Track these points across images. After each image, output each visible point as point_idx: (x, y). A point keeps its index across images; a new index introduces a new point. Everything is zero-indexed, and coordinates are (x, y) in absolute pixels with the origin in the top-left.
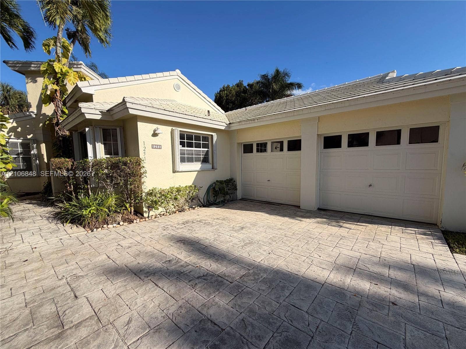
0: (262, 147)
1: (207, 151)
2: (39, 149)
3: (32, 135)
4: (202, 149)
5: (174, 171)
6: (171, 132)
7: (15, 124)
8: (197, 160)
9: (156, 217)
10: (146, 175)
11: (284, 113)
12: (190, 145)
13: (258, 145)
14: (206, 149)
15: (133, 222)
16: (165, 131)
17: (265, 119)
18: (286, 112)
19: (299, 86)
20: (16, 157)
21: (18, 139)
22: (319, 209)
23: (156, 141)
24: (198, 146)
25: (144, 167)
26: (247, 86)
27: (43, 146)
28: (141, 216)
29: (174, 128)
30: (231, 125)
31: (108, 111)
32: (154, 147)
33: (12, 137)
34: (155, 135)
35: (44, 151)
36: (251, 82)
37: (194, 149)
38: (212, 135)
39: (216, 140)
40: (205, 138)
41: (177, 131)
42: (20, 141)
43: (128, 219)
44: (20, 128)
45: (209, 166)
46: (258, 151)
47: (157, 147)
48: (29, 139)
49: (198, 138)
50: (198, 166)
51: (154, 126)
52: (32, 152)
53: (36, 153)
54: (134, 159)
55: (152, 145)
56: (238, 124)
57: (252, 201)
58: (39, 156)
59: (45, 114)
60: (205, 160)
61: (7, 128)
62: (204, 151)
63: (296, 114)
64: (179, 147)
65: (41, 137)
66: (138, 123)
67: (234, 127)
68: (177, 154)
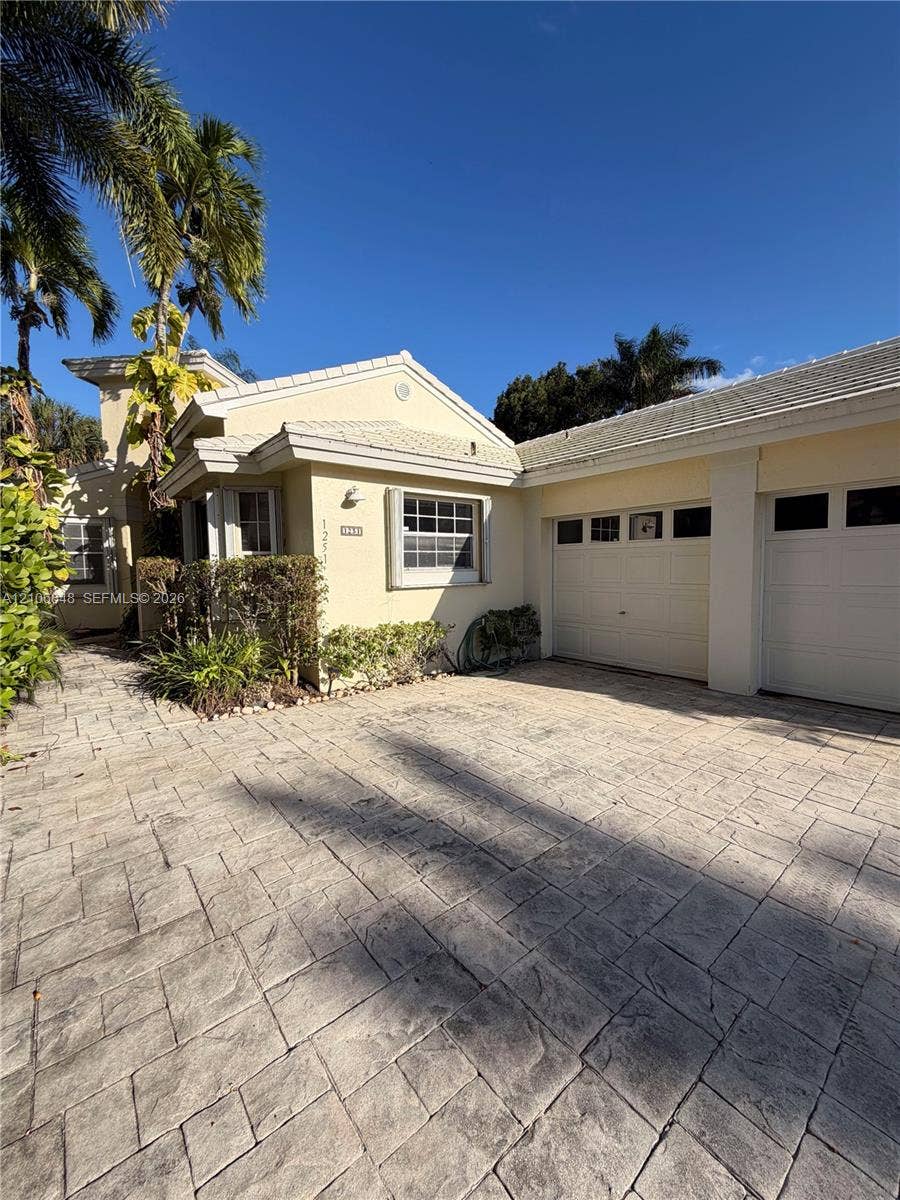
0: (606, 528)
1: (469, 538)
2: (118, 537)
3: (107, 509)
4: (455, 535)
5: (390, 588)
6: (385, 497)
7: (77, 488)
8: (444, 561)
9: (345, 695)
10: (328, 595)
11: (663, 440)
12: (427, 526)
13: (595, 522)
14: (467, 535)
15: (295, 703)
16: (370, 494)
17: (611, 459)
18: (668, 439)
19: (712, 368)
20: (76, 555)
21: (80, 518)
22: (762, 692)
23: (350, 517)
24: (446, 527)
25: (321, 578)
26: (577, 374)
27: (126, 531)
28: (313, 691)
29: (391, 487)
30: (527, 476)
31: (251, 454)
32: (346, 531)
33: (72, 513)
34: (348, 504)
35: (127, 543)
36: (585, 365)
37: (437, 534)
38: (480, 501)
39: (491, 512)
40: (465, 508)
41: (399, 492)
42: (85, 521)
43: (285, 695)
44: (85, 496)
45: (470, 575)
46: (595, 537)
47: (352, 531)
48: (102, 518)
49: (446, 508)
50: (444, 575)
51: (347, 484)
52: (106, 545)
53: (113, 545)
54: (301, 560)
55: (342, 527)
56: (544, 472)
57: (577, 663)
58: (118, 551)
59: (132, 463)
60: (463, 562)
61: (63, 496)
62: (460, 538)
63: (695, 442)
64: (401, 531)
65: (122, 514)
66: (313, 478)
67: (534, 481)
68: (398, 548)
